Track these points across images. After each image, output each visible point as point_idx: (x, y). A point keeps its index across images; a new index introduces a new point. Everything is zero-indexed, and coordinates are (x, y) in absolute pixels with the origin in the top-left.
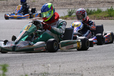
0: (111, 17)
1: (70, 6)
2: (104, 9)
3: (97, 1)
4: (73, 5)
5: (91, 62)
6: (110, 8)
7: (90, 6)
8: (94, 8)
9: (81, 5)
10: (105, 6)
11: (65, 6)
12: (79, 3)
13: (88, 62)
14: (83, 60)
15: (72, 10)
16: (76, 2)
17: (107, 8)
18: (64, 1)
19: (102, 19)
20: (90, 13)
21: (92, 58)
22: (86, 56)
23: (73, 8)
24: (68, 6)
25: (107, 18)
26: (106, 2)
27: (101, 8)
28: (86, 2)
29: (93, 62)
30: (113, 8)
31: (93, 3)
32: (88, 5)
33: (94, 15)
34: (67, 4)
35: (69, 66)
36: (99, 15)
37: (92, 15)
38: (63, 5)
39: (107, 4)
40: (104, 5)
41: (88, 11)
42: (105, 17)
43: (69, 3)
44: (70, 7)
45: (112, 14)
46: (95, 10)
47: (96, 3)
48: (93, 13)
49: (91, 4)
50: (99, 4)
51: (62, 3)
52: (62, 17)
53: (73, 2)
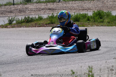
0: (52, 24)
1: (10, 13)
2: (45, 16)
3: (37, 8)
4: (14, 13)
5: (33, 71)
6: (51, 15)
7: (31, 14)
8: (35, 15)
9: (22, 13)
10: (46, 13)
11: (4, 14)
12: (20, 10)
13: (30, 70)
14: (25, 69)
15: (12, 18)
16: (16, 10)
17: (48, 15)
18: (4, 9)
19: (43, 27)
20: (30, 20)
21: (34, 67)
22: (27, 64)
23: (14, 16)
24: (8, 14)
25: (48, 25)
26: (47, 9)
27: (42, 15)
28: (26, 9)
29: (35, 71)
30: (54, 15)
31: (34, 11)
32: (28, 13)
33: (35, 22)
34: (7, 12)
35: (10, 75)
36: (40, 22)
37: (33, 23)
38: (3, 13)
39: (48, 11)
40: (44, 12)
41: (29, 19)
42: (46, 24)
43: (9, 10)
44: (11, 15)
45: (53, 21)
46: (36, 17)
47: (37, 10)
48: (34, 20)
49: (32, 11)
50: (40, 11)
51: (2, 11)
52: (2, 25)
53: (13, 9)
